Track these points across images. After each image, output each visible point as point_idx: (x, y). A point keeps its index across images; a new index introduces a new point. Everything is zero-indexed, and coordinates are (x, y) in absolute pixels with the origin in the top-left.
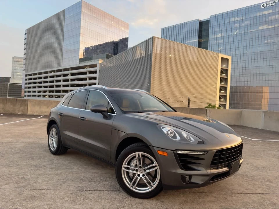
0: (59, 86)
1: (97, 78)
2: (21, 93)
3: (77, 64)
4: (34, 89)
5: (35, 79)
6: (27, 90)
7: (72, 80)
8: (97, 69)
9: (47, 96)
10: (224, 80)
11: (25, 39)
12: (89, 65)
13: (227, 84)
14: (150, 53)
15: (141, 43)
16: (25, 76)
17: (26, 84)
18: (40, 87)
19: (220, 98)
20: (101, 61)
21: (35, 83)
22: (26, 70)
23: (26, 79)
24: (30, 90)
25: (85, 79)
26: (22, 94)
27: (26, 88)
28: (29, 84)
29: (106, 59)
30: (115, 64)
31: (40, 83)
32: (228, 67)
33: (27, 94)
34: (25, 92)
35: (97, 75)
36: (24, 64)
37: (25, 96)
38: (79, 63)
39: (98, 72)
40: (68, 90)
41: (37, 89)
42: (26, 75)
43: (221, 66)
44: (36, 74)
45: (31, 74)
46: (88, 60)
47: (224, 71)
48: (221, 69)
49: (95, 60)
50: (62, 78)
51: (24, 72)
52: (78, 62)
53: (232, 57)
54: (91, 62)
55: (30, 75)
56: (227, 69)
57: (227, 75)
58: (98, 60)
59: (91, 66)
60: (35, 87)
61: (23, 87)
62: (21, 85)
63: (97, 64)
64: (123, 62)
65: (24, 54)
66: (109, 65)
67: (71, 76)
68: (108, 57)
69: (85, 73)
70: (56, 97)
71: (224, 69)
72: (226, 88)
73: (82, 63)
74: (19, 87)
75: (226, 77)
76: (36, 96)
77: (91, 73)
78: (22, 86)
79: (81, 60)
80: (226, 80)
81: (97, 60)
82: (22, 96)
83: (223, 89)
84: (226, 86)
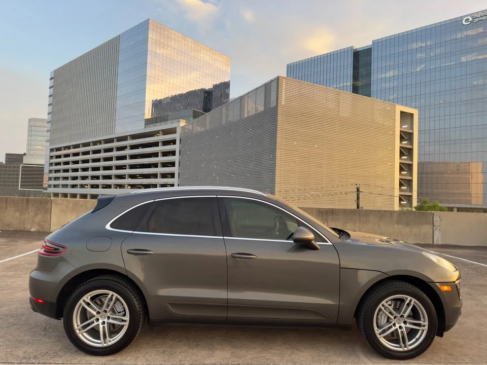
0: (109, 168)
1: (177, 153)
2: (42, 181)
3: (140, 128)
4: (66, 174)
5: (67, 156)
6: (54, 175)
7: (133, 157)
8: (176, 136)
9: (87, 185)
10: (406, 152)
11: (50, 88)
12: (162, 130)
13: (412, 159)
14: (273, 105)
15: (257, 89)
16: (51, 152)
17: (51, 164)
18: (76, 170)
19: (401, 185)
20: (183, 123)
21: (67, 163)
22: (50, 141)
23: (51, 157)
24: (57, 175)
25: (155, 155)
26: (44, 182)
27: (51, 171)
28: (56, 165)
29: (192, 119)
30: (208, 127)
31: (76, 162)
32: (412, 128)
33: (53, 182)
34: (50, 179)
35: (176, 147)
36: (48, 131)
37: (50, 186)
38: (145, 127)
39: (178, 142)
40: (125, 175)
41: (71, 174)
42: (52, 150)
43: (401, 127)
44: (68, 147)
45: (61, 148)
46: (161, 122)
47: (406, 136)
48: (401, 131)
49: (173, 121)
50: (115, 153)
51: (48, 143)
52: (143, 124)
53: (420, 111)
54: (166, 124)
55: (58, 149)
56: (410, 131)
57: (411, 143)
58: (179, 122)
59: (166, 132)
60: (66, 171)
61: (46, 171)
62: (43, 167)
63: (176, 128)
64: (224, 122)
65: (49, 114)
66: (199, 129)
67: (131, 149)
68: (196, 115)
69: (156, 144)
70: (103, 188)
71: (405, 132)
72: (410, 167)
73: (150, 127)
74: (39, 170)
75: (409, 147)
76: (68, 185)
77: (166, 143)
78: (45, 168)
79: (148, 122)
80: (410, 151)
81: (177, 120)
82: (44, 186)
83: (406, 167)
84: (411, 163)
